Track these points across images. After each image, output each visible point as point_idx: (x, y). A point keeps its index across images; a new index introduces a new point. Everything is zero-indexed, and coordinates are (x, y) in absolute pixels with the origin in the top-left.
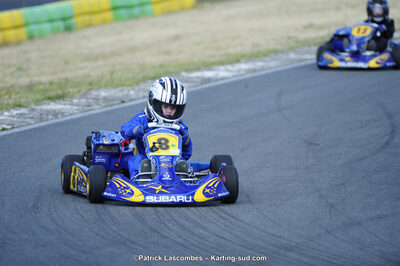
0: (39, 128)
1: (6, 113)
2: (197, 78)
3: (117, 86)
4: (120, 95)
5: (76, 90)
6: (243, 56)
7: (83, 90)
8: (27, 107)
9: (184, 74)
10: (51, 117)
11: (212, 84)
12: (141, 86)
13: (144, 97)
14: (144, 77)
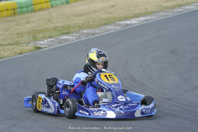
0: (60, 47)
1: (46, 40)
2: (123, 24)
3: (91, 28)
4: (92, 32)
5: (74, 30)
6: (141, 14)
7: (77, 30)
8: (54, 37)
9: (118, 22)
10: (64, 42)
11: (130, 27)
12: (101, 28)
13: (102, 33)
14: (101, 24)
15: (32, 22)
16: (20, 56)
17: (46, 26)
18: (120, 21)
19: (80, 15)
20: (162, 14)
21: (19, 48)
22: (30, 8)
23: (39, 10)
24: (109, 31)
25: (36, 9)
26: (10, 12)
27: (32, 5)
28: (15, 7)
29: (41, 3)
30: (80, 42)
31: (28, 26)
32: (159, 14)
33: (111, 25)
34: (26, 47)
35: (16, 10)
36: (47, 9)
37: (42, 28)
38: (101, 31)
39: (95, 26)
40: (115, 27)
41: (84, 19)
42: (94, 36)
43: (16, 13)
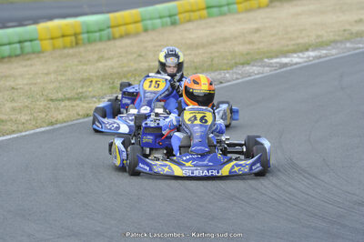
2: (276, 63)
3: (216, 70)
4: (219, 77)
6: (310, 46)
9: (266, 60)
11: (289, 68)
12: (234, 70)
13: (237, 79)
14: (236, 63)
15: (109, 59)
17: (135, 66)
18: (272, 58)
19: (197, 47)
20: (348, 45)
21: (84, 105)
22: (105, 33)
23: (121, 37)
24: (250, 76)
25: (117, 35)
26: (68, 40)
28: (78, 30)
29: (126, 24)
31: (100, 65)
32: (343, 46)
33: (253, 65)
35: (81, 37)
36: (137, 34)
37: (125, 69)
38: (235, 76)
39: (224, 67)
40: (260, 69)
41: (204, 53)
42: (222, 85)
43: (80, 42)
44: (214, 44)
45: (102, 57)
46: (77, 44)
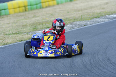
2: (111, 17)
3: (83, 20)
4: (84, 23)
5: (69, 22)
7: (71, 22)
9: (107, 16)
12: (92, 20)
13: (92, 24)
14: (93, 17)
15: (38, 17)
16: (20, 42)
18: (110, 15)
19: (79, 11)
22: (38, 6)
23: (46, 7)
24: (98, 23)
25: (44, 6)
26: (21, 9)
27: (40, 3)
28: (26, 4)
29: (48, 1)
30: (72, 31)
31: (33, 19)
33: (101, 18)
34: (26, 36)
35: (27, 7)
36: (54, 6)
37: (44, 21)
38: (91, 23)
39: (88, 19)
40: (104, 20)
41: (81, 13)
42: (85, 27)
43: (27, 9)
44: (87, 9)
45: (35, 16)
46: (26, 10)
